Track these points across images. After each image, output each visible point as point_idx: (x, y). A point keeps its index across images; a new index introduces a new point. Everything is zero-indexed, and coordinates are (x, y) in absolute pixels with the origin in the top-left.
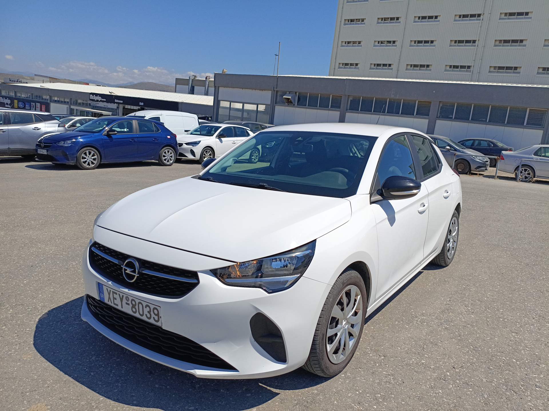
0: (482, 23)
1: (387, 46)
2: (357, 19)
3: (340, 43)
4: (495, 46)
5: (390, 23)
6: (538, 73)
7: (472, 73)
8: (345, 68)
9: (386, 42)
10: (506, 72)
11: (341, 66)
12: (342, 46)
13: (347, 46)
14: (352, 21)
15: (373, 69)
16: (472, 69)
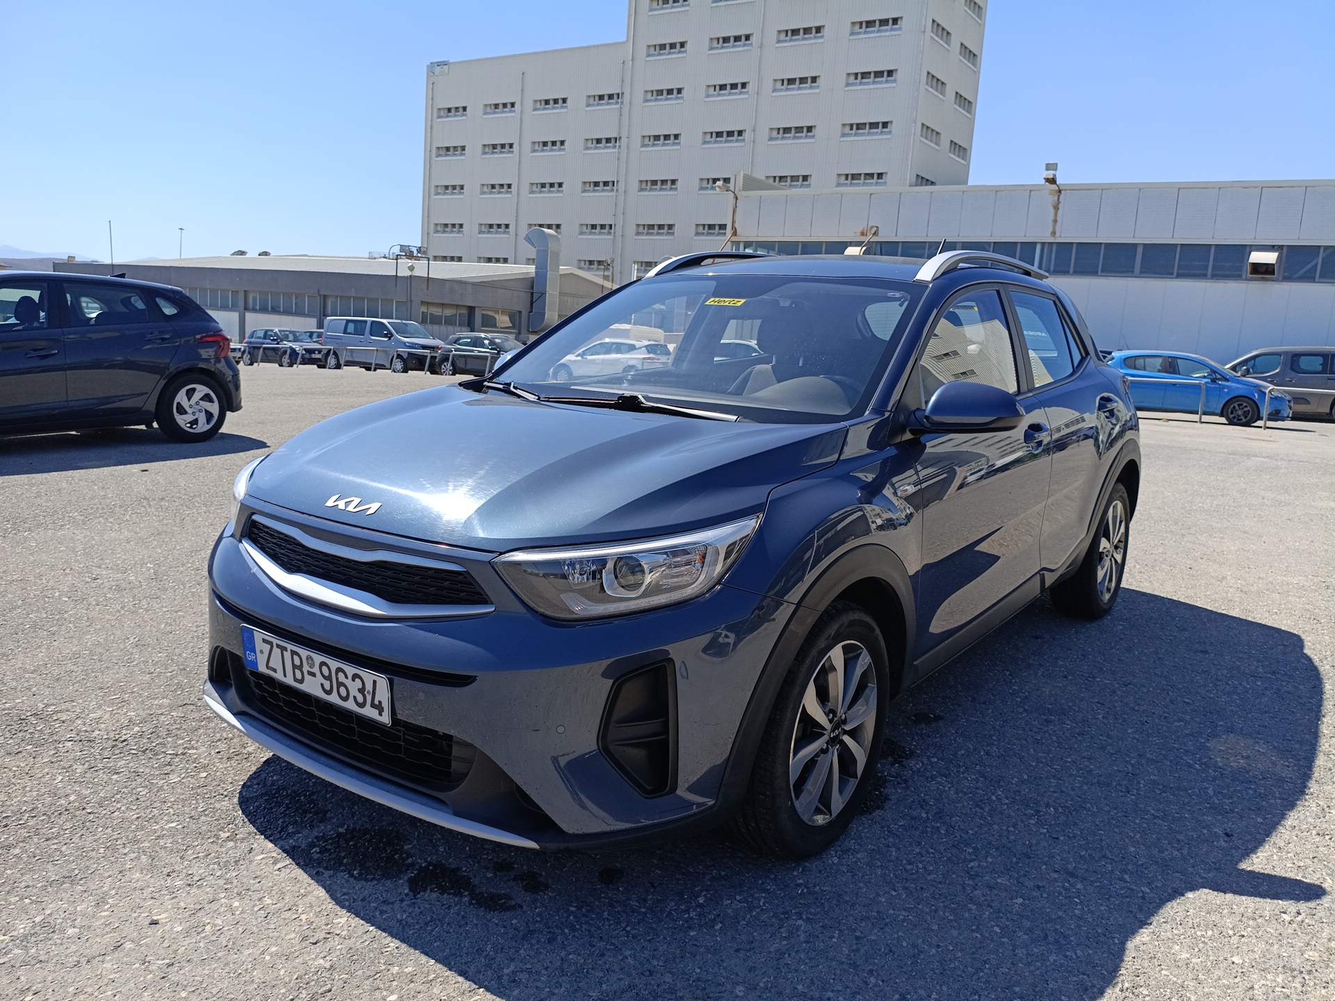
0: (619, 152)
1: (500, 193)
2: (455, 147)
3: (433, 187)
4: (641, 190)
5: (501, 152)
6: (697, 234)
7: (614, 236)
8: (444, 232)
9: (497, 187)
10: (658, 234)
11: (439, 229)
12: (437, 194)
13: (445, 194)
14: (448, 149)
15: (484, 232)
16: (612, 231)
